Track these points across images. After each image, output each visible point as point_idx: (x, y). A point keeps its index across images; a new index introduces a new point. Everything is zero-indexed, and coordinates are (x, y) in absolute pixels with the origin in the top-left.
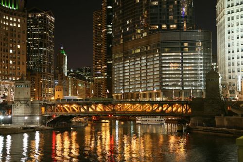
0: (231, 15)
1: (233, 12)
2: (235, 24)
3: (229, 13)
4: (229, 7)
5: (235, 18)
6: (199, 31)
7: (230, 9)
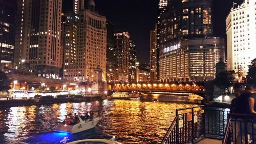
0: (236, 26)
1: (237, 24)
2: (239, 32)
3: (234, 24)
4: (234, 20)
5: (239, 27)
6: (215, 38)
7: (235, 21)
